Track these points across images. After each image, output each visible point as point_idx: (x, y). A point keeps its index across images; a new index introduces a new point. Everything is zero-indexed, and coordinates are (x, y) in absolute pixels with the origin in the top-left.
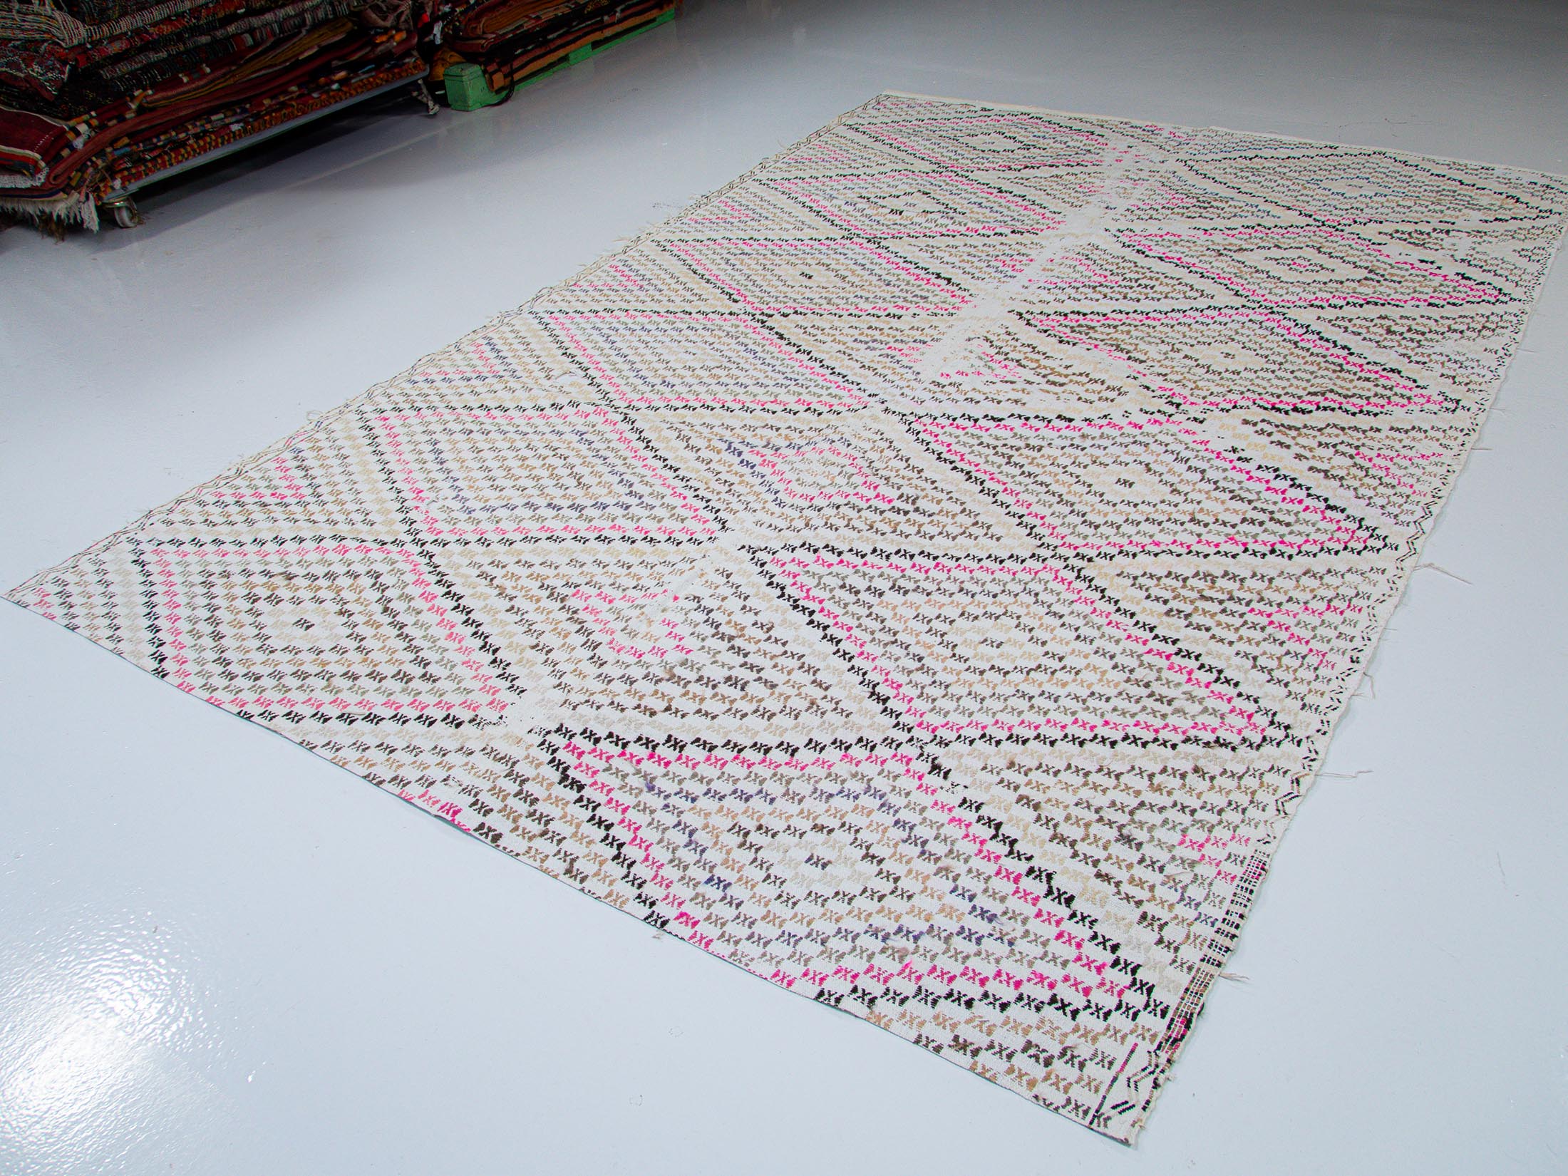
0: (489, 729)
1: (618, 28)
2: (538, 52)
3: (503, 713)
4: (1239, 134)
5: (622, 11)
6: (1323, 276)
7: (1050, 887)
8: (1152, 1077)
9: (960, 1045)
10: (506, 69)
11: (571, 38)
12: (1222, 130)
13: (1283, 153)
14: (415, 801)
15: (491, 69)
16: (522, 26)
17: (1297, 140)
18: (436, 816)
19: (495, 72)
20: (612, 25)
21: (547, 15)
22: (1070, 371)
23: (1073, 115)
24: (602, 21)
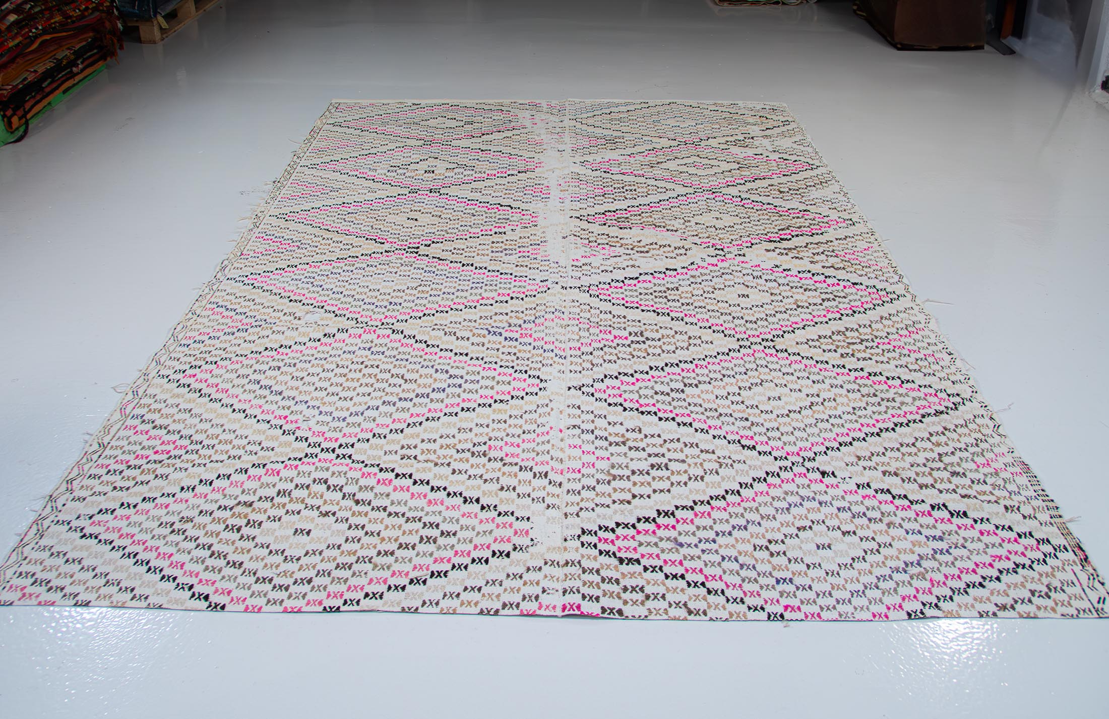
0: (530, 549)
1: (81, 76)
2: (38, 97)
3: (530, 536)
4: (588, 101)
5: (82, 63)
6: (715, 170)
7: (950, 512)
8: (1096, 581)
9: (1004, 607)
10: (20, 112)
11: (54, 86)
12: (577, 100)
13: (624, 109)
14: (538, 612)
15: (9, 113)
16: (26, 79)
17: (623, 101)
18: (563, 616)
19: (12, 116)
20: (78, 74)
21: (41, 69)
22: (642, 244)
23: (478, 101)
24: (71, 71)
